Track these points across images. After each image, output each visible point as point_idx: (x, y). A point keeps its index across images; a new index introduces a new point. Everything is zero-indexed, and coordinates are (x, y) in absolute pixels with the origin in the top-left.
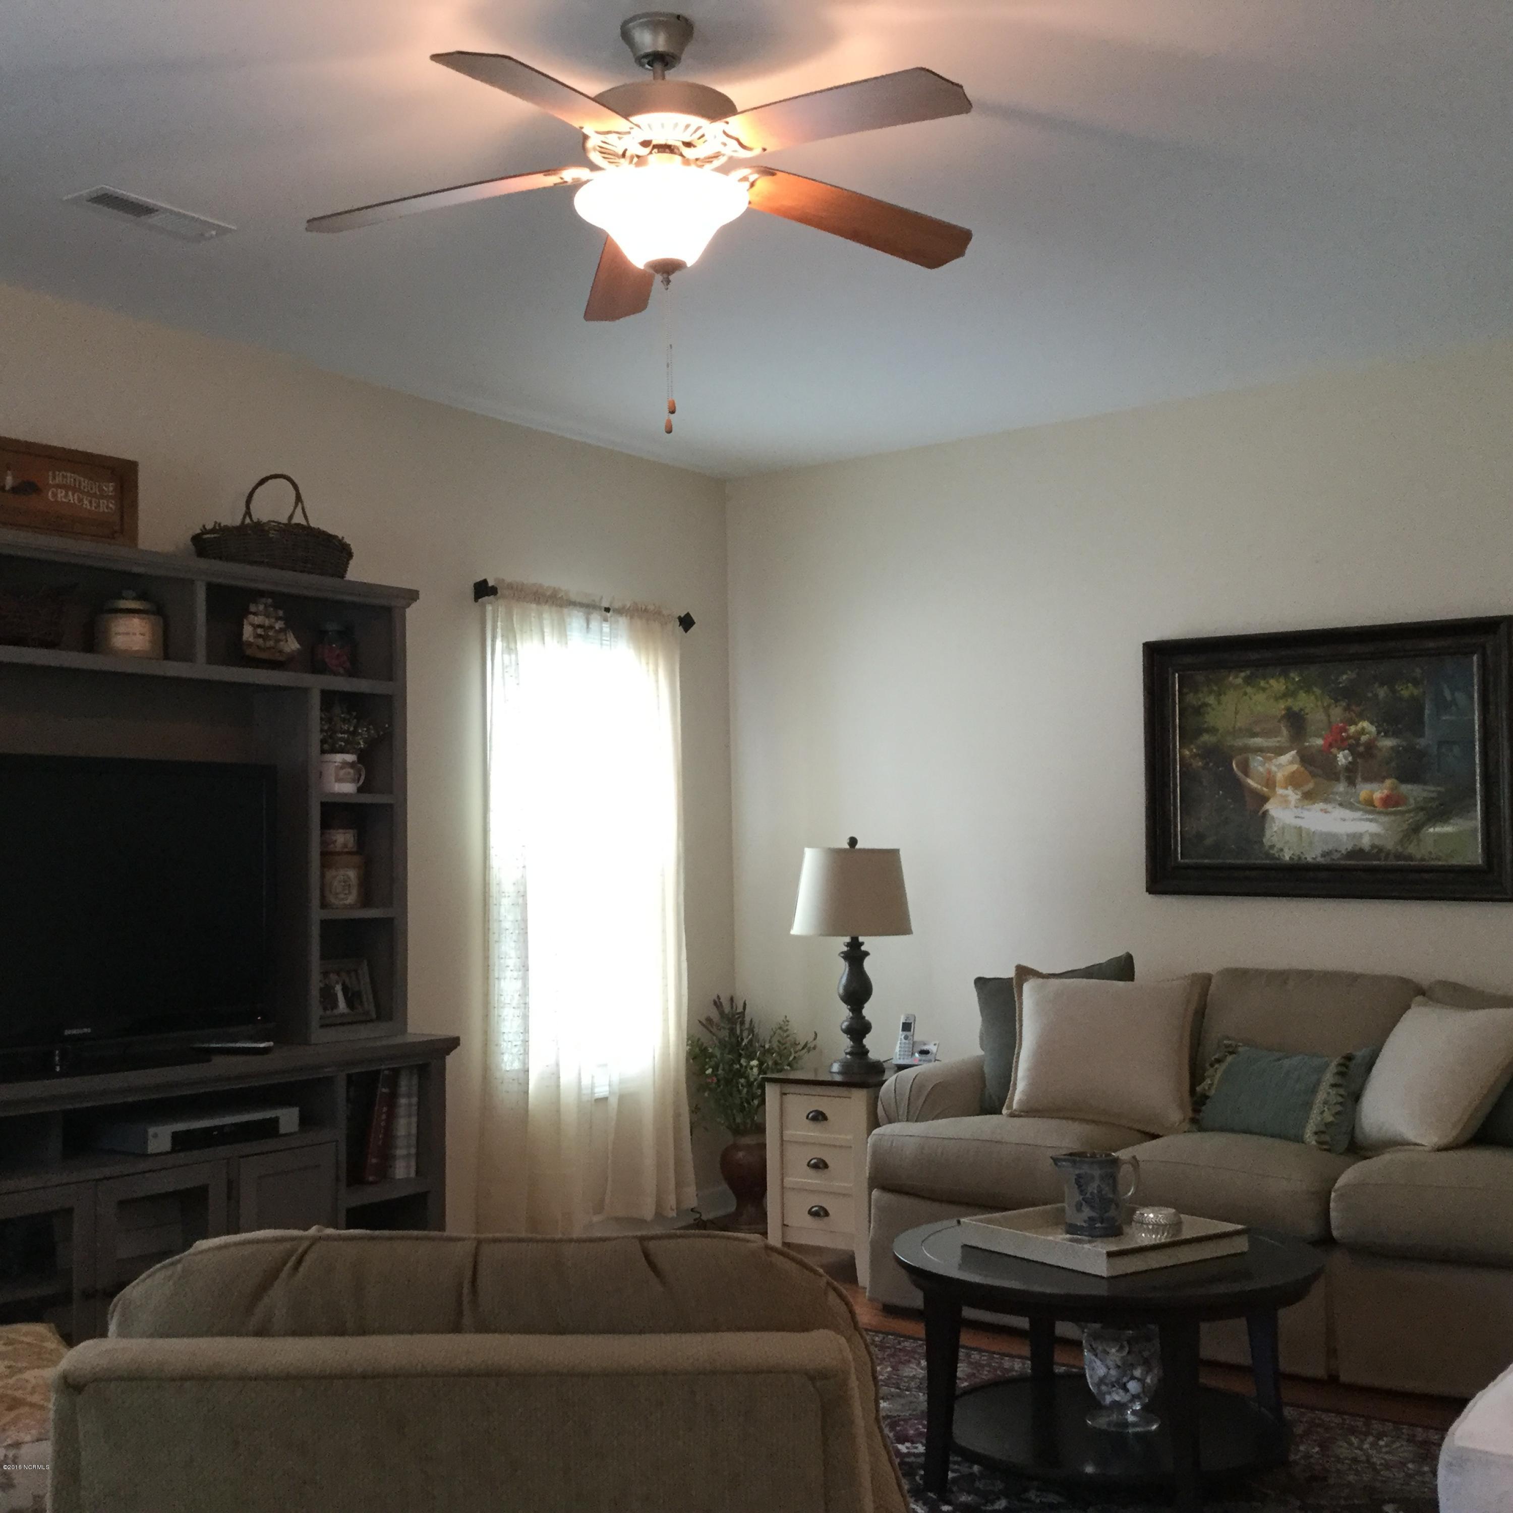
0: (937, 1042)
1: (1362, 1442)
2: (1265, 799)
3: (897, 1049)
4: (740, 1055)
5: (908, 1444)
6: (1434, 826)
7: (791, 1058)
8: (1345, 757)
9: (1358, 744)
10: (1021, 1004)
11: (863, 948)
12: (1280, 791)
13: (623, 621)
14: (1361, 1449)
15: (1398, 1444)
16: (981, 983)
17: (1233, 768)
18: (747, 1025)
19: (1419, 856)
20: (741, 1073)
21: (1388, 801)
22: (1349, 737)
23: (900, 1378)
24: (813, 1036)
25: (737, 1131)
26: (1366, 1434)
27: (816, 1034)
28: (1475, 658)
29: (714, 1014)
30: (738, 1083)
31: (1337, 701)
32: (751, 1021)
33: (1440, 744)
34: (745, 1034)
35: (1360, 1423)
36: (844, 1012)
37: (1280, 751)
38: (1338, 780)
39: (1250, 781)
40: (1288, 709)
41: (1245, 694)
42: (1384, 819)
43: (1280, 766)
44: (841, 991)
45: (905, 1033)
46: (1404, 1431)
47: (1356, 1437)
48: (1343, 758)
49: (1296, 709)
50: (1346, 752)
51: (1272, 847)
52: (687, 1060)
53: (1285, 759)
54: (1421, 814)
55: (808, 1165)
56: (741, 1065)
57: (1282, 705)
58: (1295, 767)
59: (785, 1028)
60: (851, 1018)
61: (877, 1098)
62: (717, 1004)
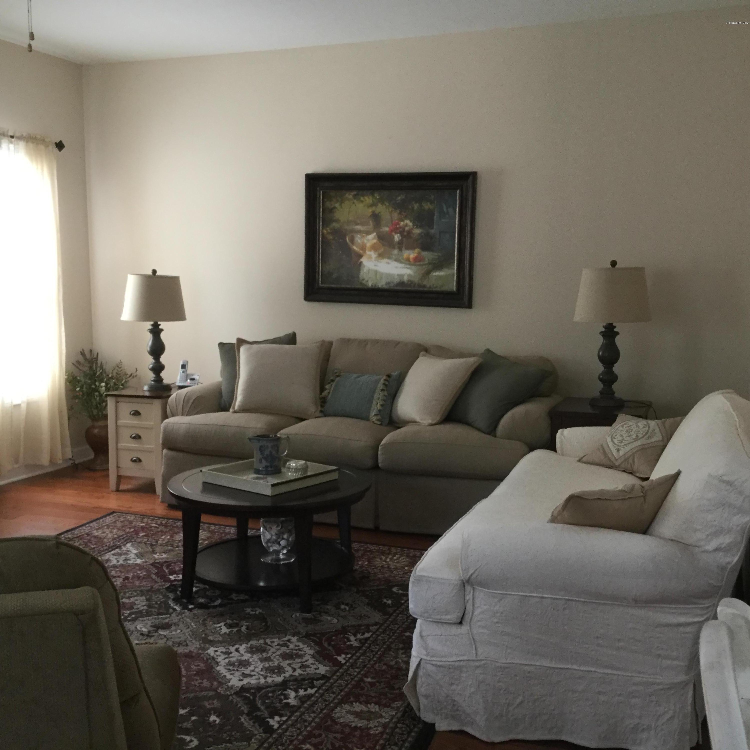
0: (199, 374)
1: (386, 558)
2: (361, 256)
3: (179, 378)
4: (95, 381)
5: (175, 575)
6: (436, 272)
7: (123, 382)
8: (398, 237)
9: (404, 231)
10: (239, 357)
11: (160, 327)
12: (368, 253)
13: (22, 144)
14: (385, 561)
15: (402, 558)
16: (221, 345)
17: (346, 241)
18: (99, 365)
19: (428, 286)
20: (97, 390)
21: (417, 259)
22: (400, 228)
23: (174, 541)
24: (135, 370)
25: (94, 418)
26: (389, 554)
27: (136, 369)
28: (458, 191)
29: (81, 359)
30: (94, 395)
31: (396, 209)
32: (101, 363)
33: (440, 233)
34: (98, 369)
35: (386, 548)
36: (150, 360)
37: (368, 233)
38: (394, 248)
39: (355, 247)
40: (373, 212)
41: (354, 203)
42: (414, 267)
43: (368, 240)
44: (149, 349)
45: (183, 370)
46: (405, 552)
47: (384, 556)
48: (397, 237)
49: (377, 212)
50: (399, 234)
51: (363, 279)
52: (66, 383)
53: (370, 237)
54: (430, 266)
55: (131, 437)
56: (96, 386)
57: (370, 210)
58: (375, 241)
59: (120, 366)
60: (154, 363)
61: (166, 403)
62: (83, 353)
